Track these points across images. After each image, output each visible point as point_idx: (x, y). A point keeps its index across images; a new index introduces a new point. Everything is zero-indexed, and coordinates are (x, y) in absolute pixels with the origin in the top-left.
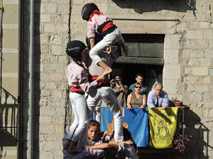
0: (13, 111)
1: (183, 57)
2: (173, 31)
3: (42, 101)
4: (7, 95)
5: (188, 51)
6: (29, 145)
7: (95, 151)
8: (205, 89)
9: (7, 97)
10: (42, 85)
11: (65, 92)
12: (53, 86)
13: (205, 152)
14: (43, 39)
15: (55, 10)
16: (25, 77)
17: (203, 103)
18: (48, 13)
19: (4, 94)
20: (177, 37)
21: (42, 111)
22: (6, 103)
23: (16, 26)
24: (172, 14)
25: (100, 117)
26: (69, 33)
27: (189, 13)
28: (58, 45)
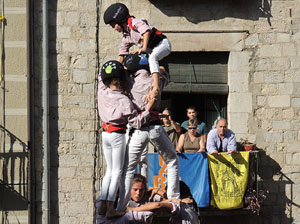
0: (22, 161)
1: (255, 82)
2: (240, 47)
3: (62, 147)
4: (13, 139)
5: (261, 74)
6: (45, 208)
7: (140, 214)
8: (287, 125)
9: (12, 142)
10: (61, 124)
11: (92, 134)
12: (76, 125)
13: (287, 212)
14: (61, 62)
15: (76, 20)
16: (37, 114)
17: (283, 145)
18: (67, 26)
19: (8, 139)
20: (247, 55)
21: (62, 161)
22: (11, 150)
23: (24, 44)
24: (239, 23)
25: (147, 170)
26: (97, 52)
27: (262, 21)
28: (83, 69)
